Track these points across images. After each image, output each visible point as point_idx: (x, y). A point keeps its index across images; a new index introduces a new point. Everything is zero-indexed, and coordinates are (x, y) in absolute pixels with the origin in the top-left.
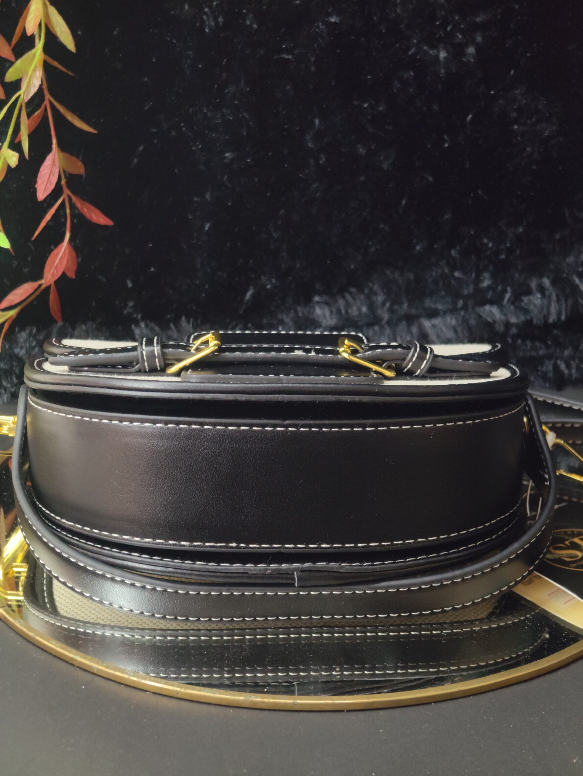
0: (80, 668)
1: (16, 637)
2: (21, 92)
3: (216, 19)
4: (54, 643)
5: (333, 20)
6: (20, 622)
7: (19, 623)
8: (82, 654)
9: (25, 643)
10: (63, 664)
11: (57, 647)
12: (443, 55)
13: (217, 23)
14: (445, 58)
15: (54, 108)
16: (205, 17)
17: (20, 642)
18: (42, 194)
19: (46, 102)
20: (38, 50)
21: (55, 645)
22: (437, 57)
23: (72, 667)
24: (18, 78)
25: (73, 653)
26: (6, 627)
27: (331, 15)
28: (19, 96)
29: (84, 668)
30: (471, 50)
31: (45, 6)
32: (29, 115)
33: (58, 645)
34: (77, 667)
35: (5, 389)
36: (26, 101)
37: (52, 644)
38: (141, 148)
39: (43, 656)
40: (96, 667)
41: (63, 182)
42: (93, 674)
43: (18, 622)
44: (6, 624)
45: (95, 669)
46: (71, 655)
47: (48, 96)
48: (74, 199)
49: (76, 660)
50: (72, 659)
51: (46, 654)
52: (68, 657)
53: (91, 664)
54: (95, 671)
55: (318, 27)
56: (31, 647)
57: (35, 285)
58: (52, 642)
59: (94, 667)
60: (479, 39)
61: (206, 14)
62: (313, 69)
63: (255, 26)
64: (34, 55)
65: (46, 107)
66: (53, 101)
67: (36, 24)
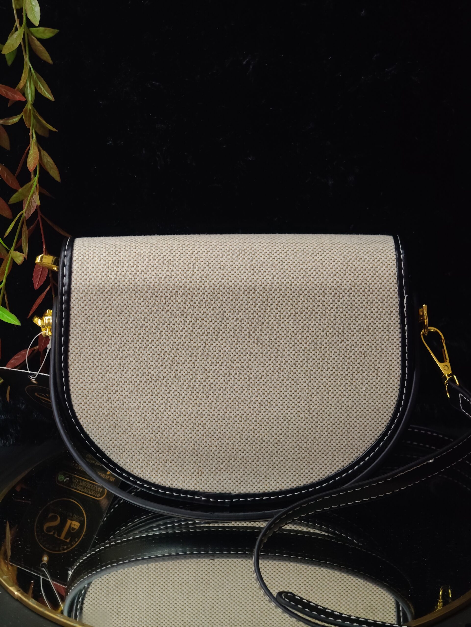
2: (24, 211)
15: (43, 221)
18: (37, 286)
19: (39, 218)
20: (34, 182)
24: (21, 200)
28: (22, 214)
31: (39, 150)
32: (28, 227)
36: (27, 217)
41: (50, 275)
47: (40, 214)
64: (32, 186)
65: (38, 221)
66: (43, 217)
67: (35, 164)
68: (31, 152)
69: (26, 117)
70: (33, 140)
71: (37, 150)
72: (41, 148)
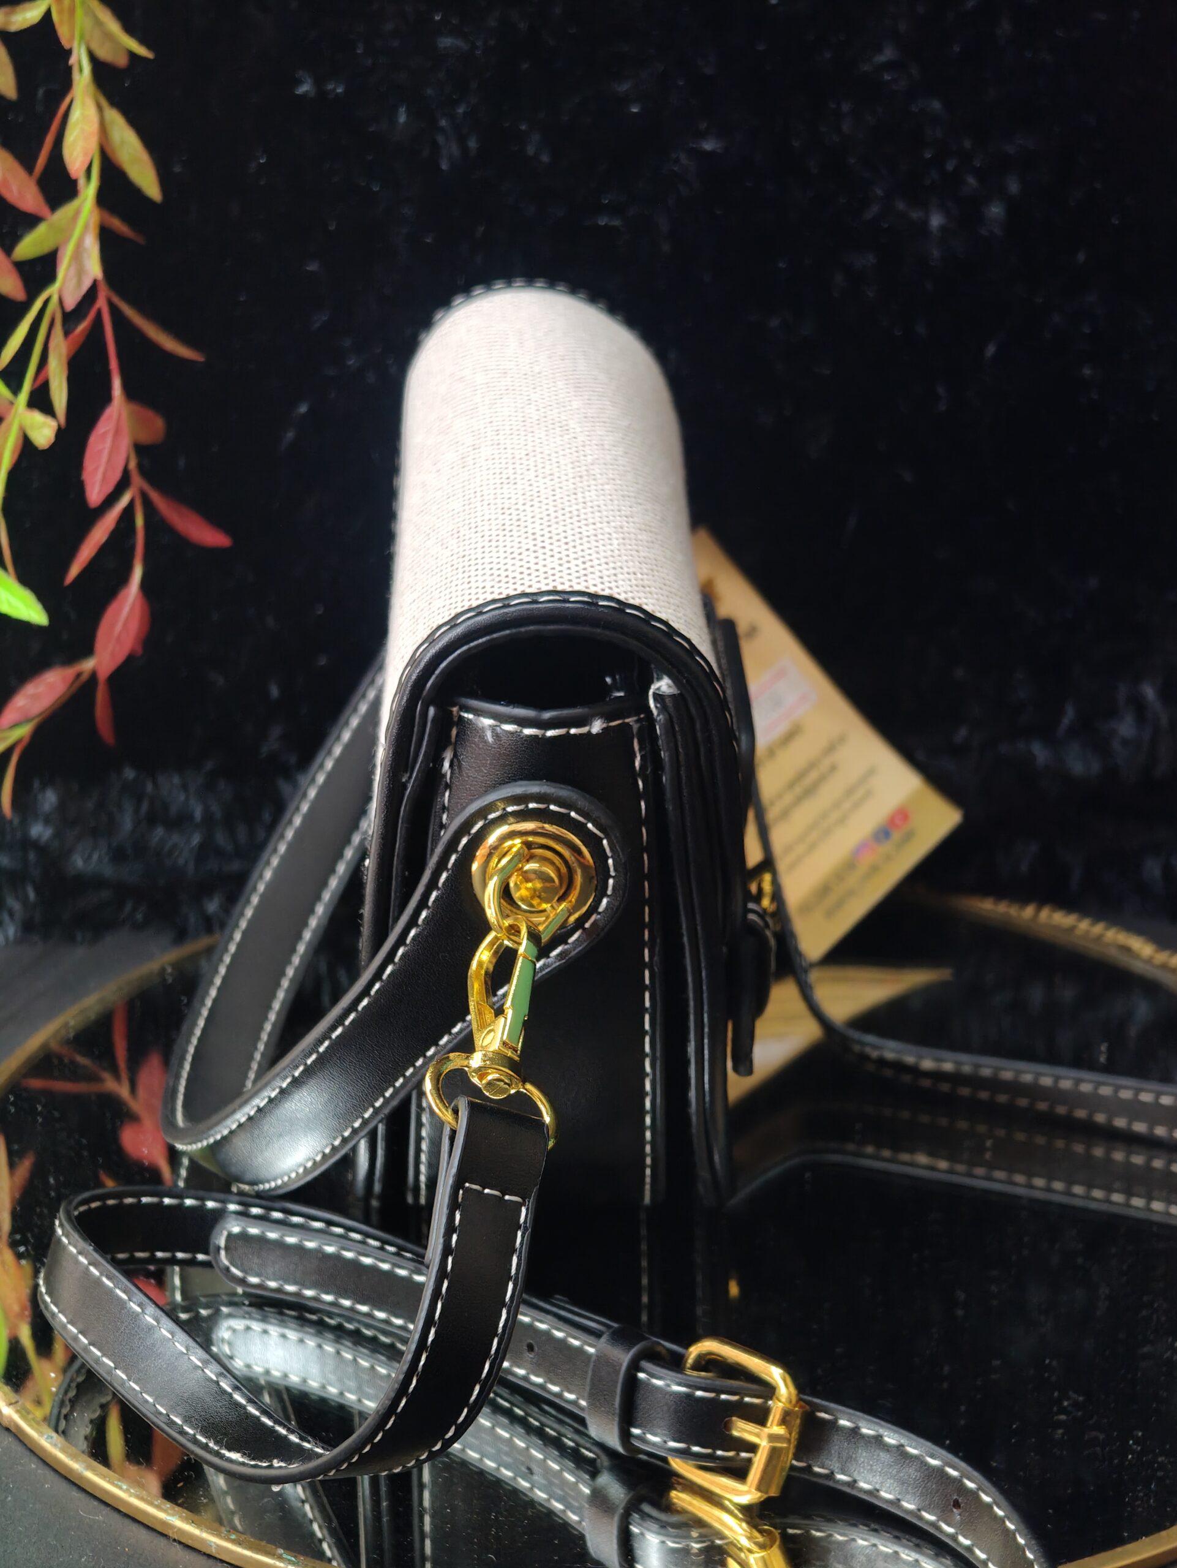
0: (180, 1543)
1: (42, 1471)
2: (56, 287)
3: (462, 140)
4: (125, 1487)
5: (708, 146)
6: (52, 1437)
7: (49, 1441)
8: (185, 1513)
9: (63, 1486)
10: (143, 1534)
11: (131, 1496)
12: (936, 221)
13: (465, 150)
14: (943, 228)
15: (114, 310)
16: (441, 139)
17: (51, 1483)
18: (95, 495)
19: (101, 303)
20: (85, 200)
21: (125, 1491)
22: (925, 223)
23: (163, 1542)
24: (49, 250)
25: (165, 1511)
26: (19, 1449)
27: (703, 135)
28: (51, 296)
29: (190, 1543)
30: (996, 210)
32: (67, 333)
33: (132, 1491)
34: (175, 1540)
35: (11, 915)
36: (66, 306)
37: (120, 1488)
38: (303, 409)
39: (102, 1516)
40: (215, 1543)
41: (133, 466)
42: (209, 1556)
43: (47, 1438)
44: (21, 1441)
45: (214, 1546)
46: (162, 1515)
47: (104, 293)
48: (155, 496)
49: (172, 1527)
50: (164, 1523)
51: (106, 1511)
52: (155, 1518)
53: (205, 1535)
54: (213, 1551)
55: (677, 161)
56: (76, 1494)
57: (70, 672)
58: (119, 1483)
59: (211, 1542)
60: (1014, 187)
61: (442, 130)
62: (666, 248)
63: (545, 158)
64: (77, 213)
65: (99, 313)
66: (116, 300)
67: (86, 154)
68: (76, 115)
69: (60, 12)
70: (83, 77)
71: (92, 111)
72: (104, 103)
